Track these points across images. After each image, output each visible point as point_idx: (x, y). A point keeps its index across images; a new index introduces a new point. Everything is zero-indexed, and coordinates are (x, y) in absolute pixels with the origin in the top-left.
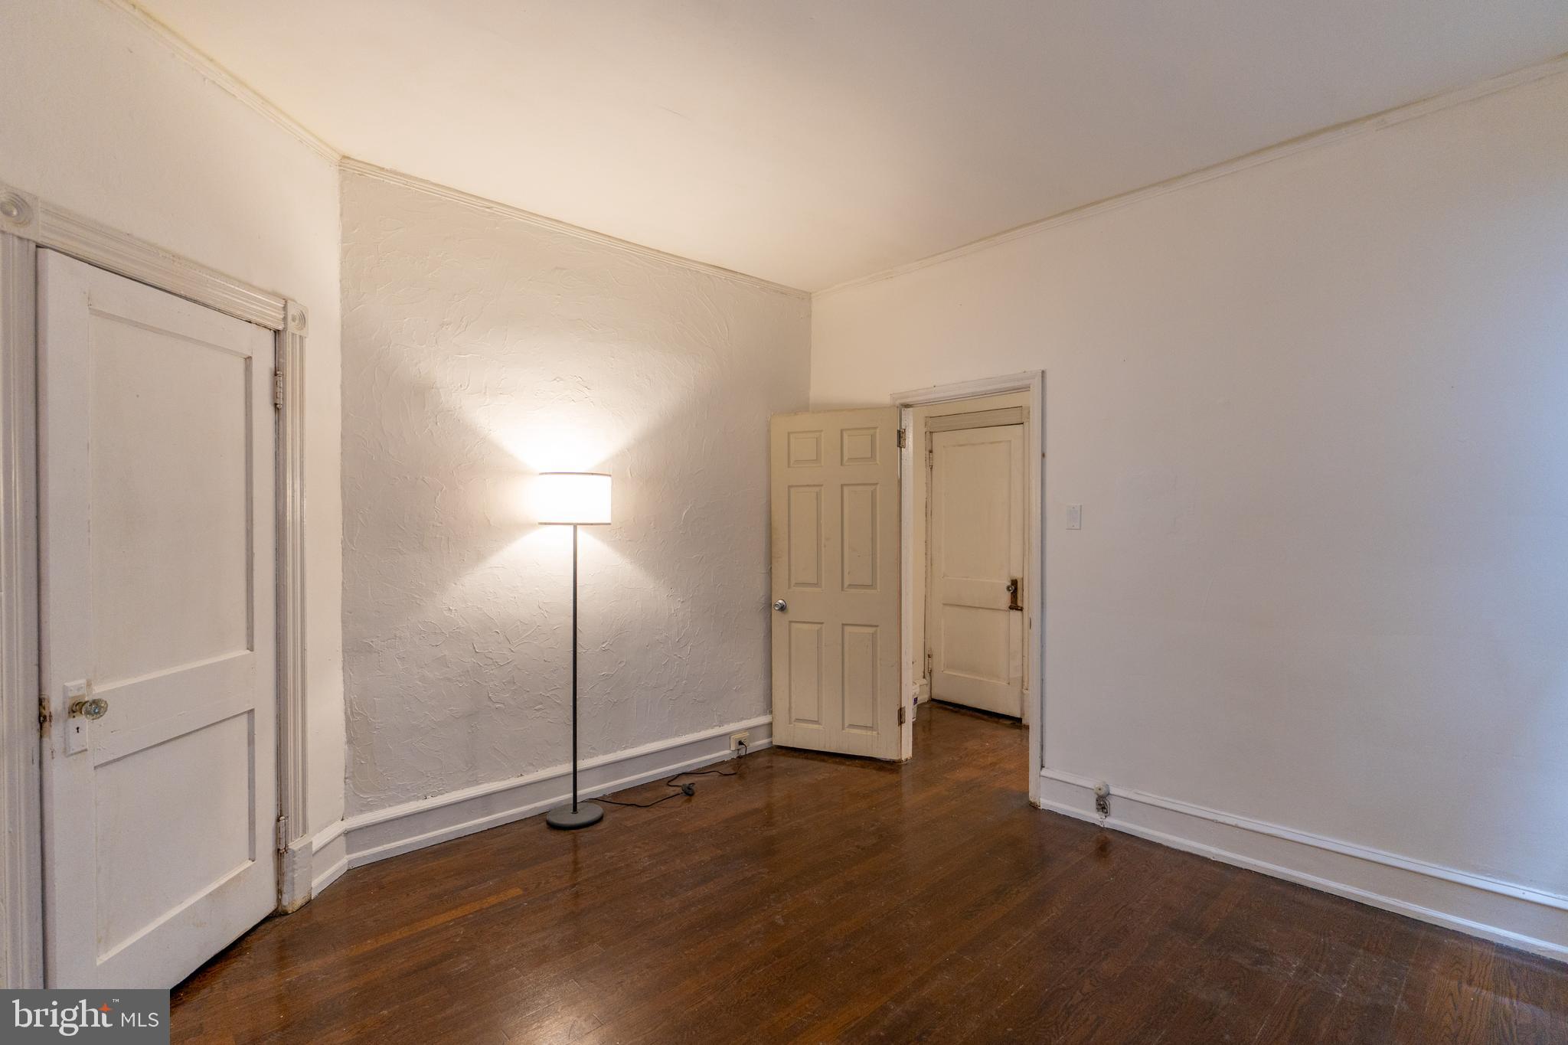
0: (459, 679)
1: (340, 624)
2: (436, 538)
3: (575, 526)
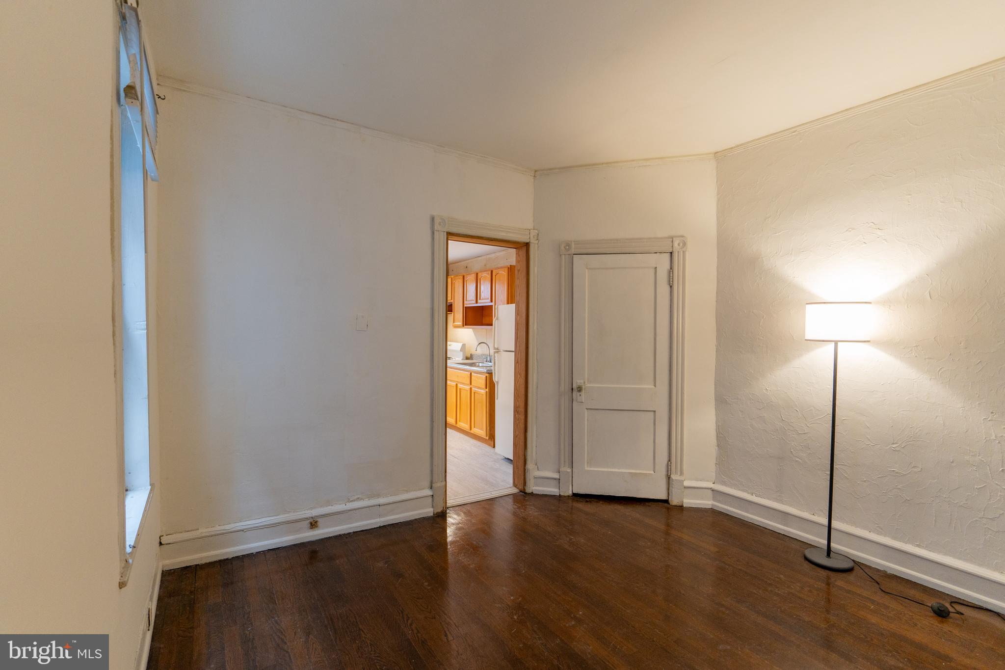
0: (772, 433)
1: (714, 386)
2: (760, 346)
3: (836, 343)
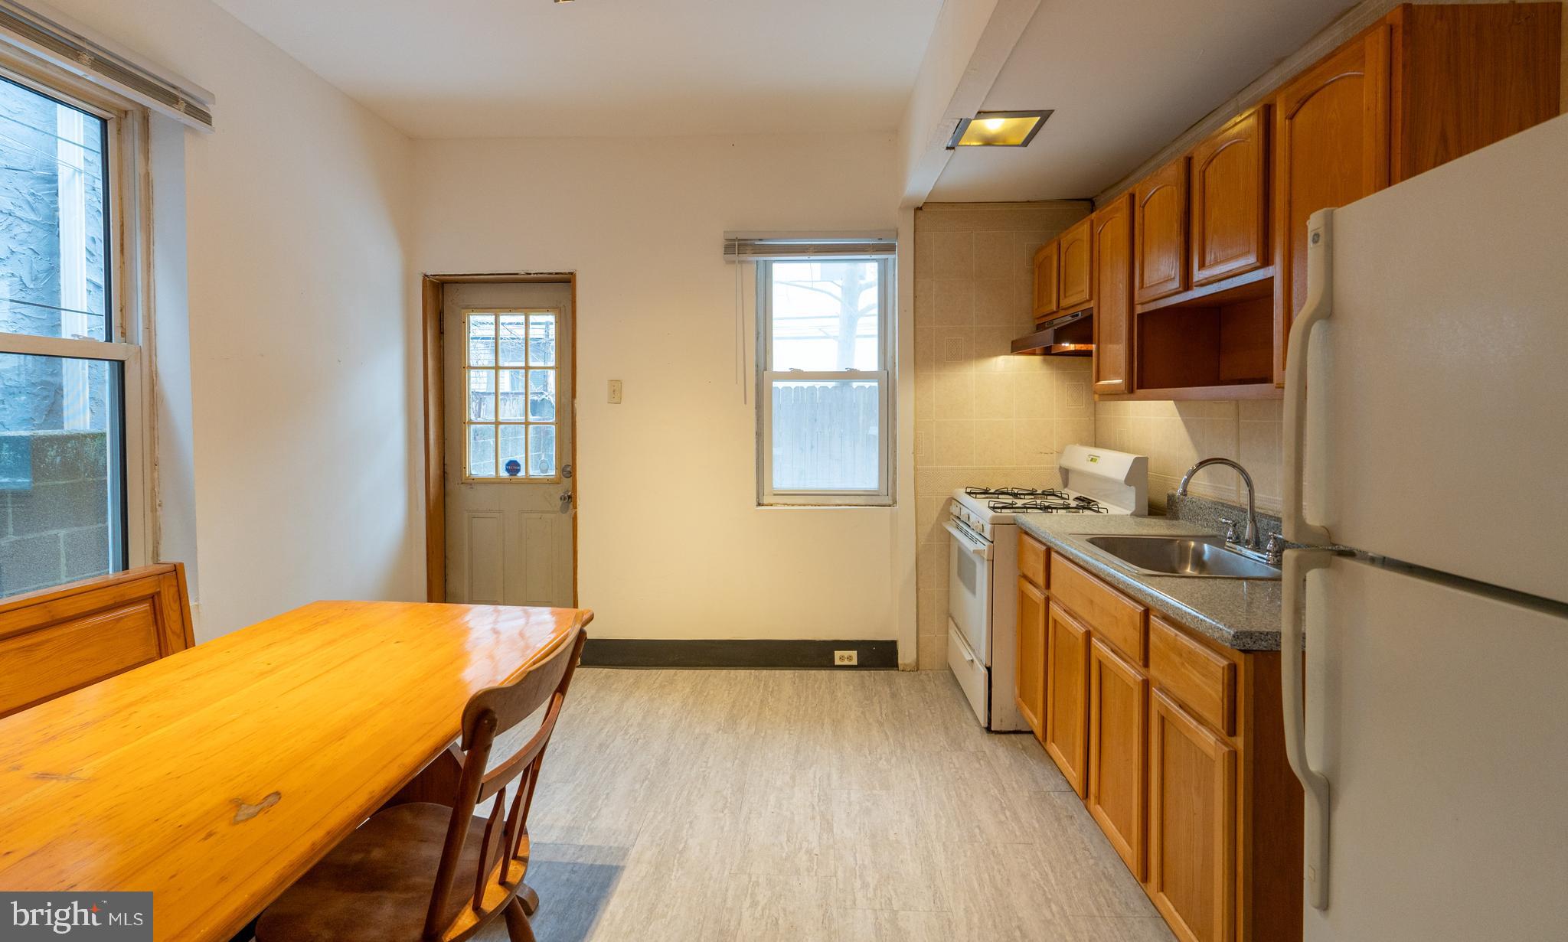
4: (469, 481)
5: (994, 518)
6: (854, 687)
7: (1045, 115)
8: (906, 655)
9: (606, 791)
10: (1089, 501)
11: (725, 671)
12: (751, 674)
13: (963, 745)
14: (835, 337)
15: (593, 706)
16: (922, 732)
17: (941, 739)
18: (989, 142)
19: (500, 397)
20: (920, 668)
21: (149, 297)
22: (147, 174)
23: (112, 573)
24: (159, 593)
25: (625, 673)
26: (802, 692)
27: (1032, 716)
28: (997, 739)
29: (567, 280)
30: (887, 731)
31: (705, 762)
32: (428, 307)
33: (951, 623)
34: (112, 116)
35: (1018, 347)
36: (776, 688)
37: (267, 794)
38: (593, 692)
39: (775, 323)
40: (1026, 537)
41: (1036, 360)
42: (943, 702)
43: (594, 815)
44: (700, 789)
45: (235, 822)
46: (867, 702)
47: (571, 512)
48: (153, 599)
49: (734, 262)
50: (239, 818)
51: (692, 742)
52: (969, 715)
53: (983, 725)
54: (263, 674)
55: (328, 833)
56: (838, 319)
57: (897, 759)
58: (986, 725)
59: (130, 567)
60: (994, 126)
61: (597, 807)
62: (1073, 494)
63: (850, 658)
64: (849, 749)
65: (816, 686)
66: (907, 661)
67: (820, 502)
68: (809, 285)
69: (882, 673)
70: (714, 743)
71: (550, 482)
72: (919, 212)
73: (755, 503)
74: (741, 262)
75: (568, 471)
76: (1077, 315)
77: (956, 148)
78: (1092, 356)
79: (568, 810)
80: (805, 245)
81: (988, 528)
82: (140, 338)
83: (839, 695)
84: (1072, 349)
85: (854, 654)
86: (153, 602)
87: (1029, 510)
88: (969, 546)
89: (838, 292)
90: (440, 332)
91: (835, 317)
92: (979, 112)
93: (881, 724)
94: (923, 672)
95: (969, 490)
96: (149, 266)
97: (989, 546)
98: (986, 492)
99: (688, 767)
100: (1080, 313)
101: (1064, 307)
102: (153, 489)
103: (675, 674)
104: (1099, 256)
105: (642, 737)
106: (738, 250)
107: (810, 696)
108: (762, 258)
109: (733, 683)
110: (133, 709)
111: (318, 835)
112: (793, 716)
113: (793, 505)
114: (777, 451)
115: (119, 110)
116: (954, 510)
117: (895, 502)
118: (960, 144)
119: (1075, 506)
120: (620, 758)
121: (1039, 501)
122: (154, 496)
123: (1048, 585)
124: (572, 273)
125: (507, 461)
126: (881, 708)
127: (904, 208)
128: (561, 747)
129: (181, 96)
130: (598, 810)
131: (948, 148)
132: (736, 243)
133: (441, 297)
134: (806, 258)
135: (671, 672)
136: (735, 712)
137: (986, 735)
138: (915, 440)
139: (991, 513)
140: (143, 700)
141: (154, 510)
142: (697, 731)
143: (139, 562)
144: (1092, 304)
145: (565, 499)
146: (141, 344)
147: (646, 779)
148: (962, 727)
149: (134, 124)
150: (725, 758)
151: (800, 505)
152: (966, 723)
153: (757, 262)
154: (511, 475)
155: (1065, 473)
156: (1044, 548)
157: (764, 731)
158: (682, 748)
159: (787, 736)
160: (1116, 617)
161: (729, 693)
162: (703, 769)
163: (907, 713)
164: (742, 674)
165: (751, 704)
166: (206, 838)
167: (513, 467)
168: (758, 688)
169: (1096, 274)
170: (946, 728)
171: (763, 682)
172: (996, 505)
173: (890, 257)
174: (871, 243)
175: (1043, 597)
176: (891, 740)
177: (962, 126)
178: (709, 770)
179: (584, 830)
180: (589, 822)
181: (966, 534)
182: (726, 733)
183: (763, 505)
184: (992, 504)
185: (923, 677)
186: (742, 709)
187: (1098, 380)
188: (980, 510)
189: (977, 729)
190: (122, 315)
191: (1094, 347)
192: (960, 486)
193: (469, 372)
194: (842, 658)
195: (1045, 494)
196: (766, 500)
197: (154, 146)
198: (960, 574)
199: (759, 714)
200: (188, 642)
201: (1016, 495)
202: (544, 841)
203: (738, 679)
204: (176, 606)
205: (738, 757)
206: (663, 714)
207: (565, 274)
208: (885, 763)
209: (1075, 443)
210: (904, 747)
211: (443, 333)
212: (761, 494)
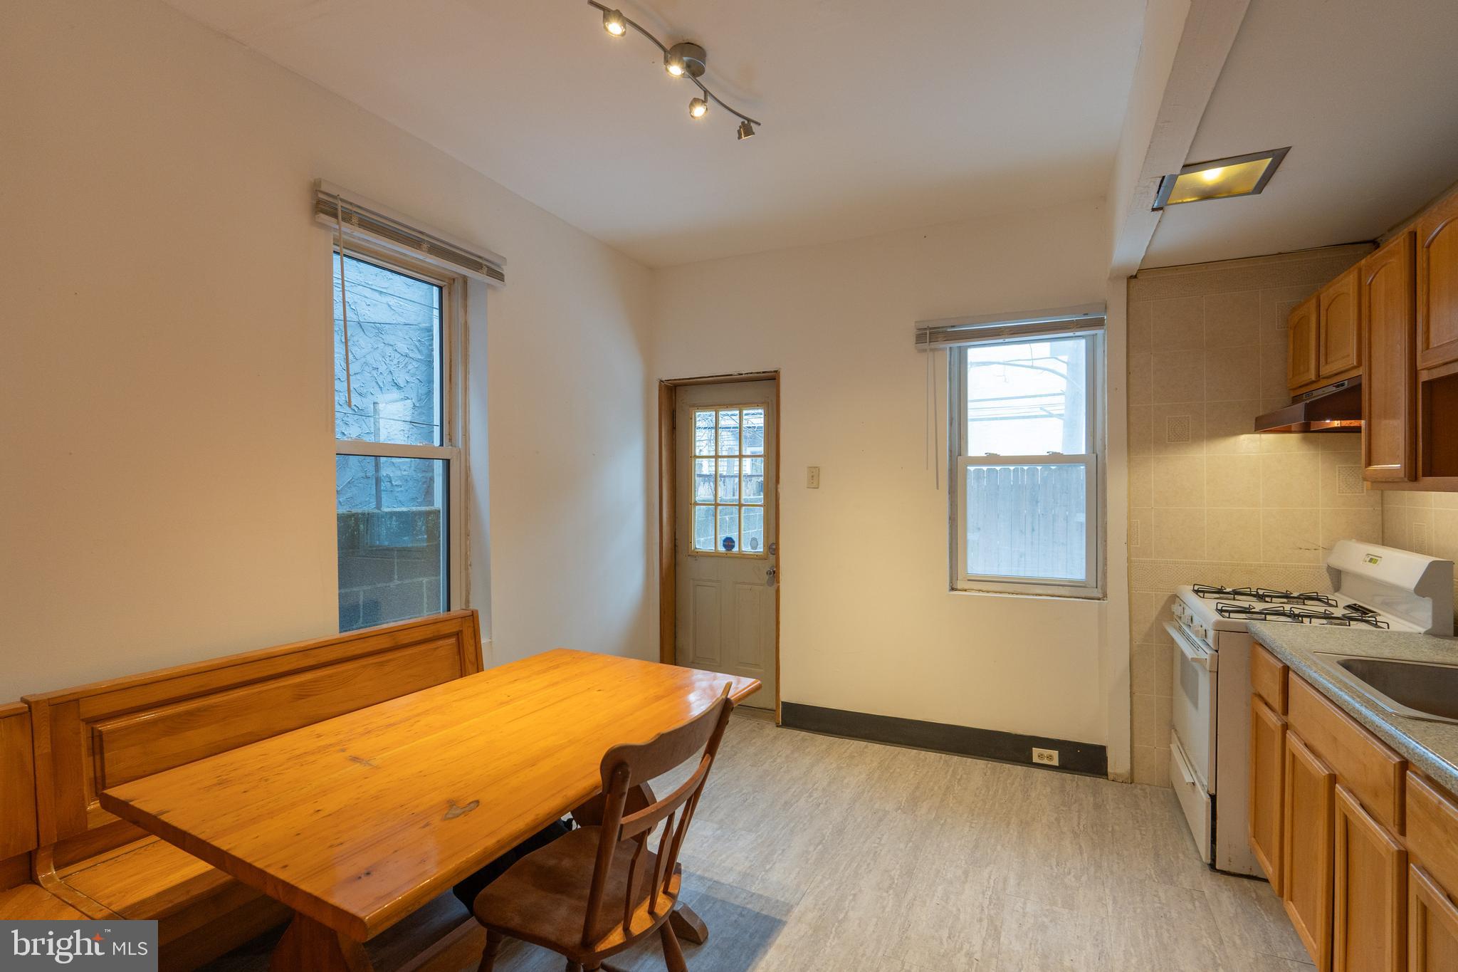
4: (693, 554)
5: (1218, 623)
6: (1052, 789)
7: (1279, 156)
8: (1118, 762)
9: (782, 848)
10: (1364, 611)
11: (915, 751)
12: (941, 758)
13: (1175, 878)
14: (1060, 416)
15: (786, 765)
16: (1126, 853)
17: (1149, 866)
18: (1208, 194)
19: (743, 479)
20: (1136, 780)
21: (466, 412)
22: (466, 322)
23: (442, 613)
24: (461, 631)
25: (820, 738)
26: (993, 786)
27: (1267, 863)
28: (1223, 880)
29: (772, 378)
30: (1083, 845)
31: (879, 838)
32: (663, 407)
33: (1174, 734)
34: (445, 284)
35: (1263, 424)
36: (965, 776)
37: (471, 801)
38: (789, 752)
39: (970, 405)
40: (1260, 649)
41: (1293, 439)
42: (1158, 825)
43: (768, 867)
44: (869, 864)
45: (445, 819)
46: (1064, 809)
47: (775, 586)
48: (458, 635)
49: (925, 350)
50: (448, 816)
51: (870, 816)
52: (1189, 843)
53: (1204, 860)
54: (503, 704)
55: (498, 841)
56: (1063, 397)
57: (1089, 879)
58: (1209, 861)
59: (451, 610)
60: (1211, 176)
61: (772, 861)
62: (1343, 600)
63: (1050, 758)
64: (1034, 855)
65: (1009, 781)
66: (1119, 771)
67: (1019, 591)
68: (1030, 363)
69: (1087, 780)
70: (891, 821)
71: (757, 557)
72: (1133, 281)
73: (947, 586)
74: (933, 350)
75: (773, 548)
76: (1343, 385)
77: (1166, 208)
78: (1360, 432)
79: (747, 858)
80: (1000, 328)
81: (1211, 634)
82: (460, 444)
83: (1033, 795)
84: (1336, 425)
85: (1055, 754)
86: (458, 638)
87: (1268, 617)
88: (1189, 652)
89: (1063, 369)
90: (673, 428)
91: (1060, 394)
92: (1185, 166)
93: (1076, 835)
94: (1139, 786)
95: (1196, 588)
96: (466, 389)
97: (1212, 656)
98: (1220, 591)
99: (862, 840)
100: (1346, 382)
101: (1324, 376)
102: (466, 553)
103: (866, 747)
104: (1370, 311)
105: (824, 802)
106: (930, 338)
107: (1000, 791)
108: (955, 345)
109: (921, 764)
110: (417, 719)
111: (490, 842)
112: (977, 809)
113: (988, 592)
114: (972, 537)
115: (449, 278)
116: (1176, 609)
117: (1105, 596)
118: (1169, 202)
119: (1340, 616)
120: (801, 818)
121: (1287, 607)
122: (467, 559)
123: (1286, 711)
124: (776, 371)
125: (723, 539)
126: (1079, 818)
127: (1114, 278)
128: (752, 797)
129: (485, 263)
130: (772, 863)
131: (1153, 210)
132: (928, 332)
133: (674, 398)
134: (1001, 341)
135: (863, 744)
136: (918, 794)
137: (1208, 872)
138: (1128, 530)
139: (1217, 617)
140: (426, 712)
141: (467, 569)
142: (877, 806)
143: (456, 607)
144: (1360, 372)
145: (770, 573)
146: (460, 446)
147: (820, 843)
148: (1178, 857)
149: (458, 286)
150: (899, 838)
151: (996, 592)
152: (1184, 853)
153: (950, 348)
154: (728, 550)
155: (1337, 577)
156: (1281, 665)
157: (944, 819)
158: (859, 820)
159: (967, 829)
160: (1365, 765)
161: (915, 774)
162: (876, 845)
163: (1110, 829)
164: (932, 756)
165: (936, 788)
166: (424, 827)
167: (729, 543)
168: (946, 773)
169: (1365, 334)
170: (1157, 855)
171: (952, 769)
172: (1223, 608)
173: (1099, 332)
174: (1074, 319)
175: (1279, 724)
176: (1085, 855)
177: (1165, 184)
178: (881, 848)
179: (757, 879)
180: (763, 873)
181: (1188, 638)
182: (905, 813)
183: (956, 590)
184: (1220, 607)
185: (1138, 791)
186: (925, 792)
187: (1369, 463)
188: (1205, 611)
189: (1198, 863)
190: (450, 426)
191: (1363, 423)
192: (1187, 583)
193: (695, 461)
194: (1040, 756)
195: (1304, 598)
196: (960, 585)
197: (470, 302)
198: (1183, 683)
199: (942, 800)
200: (479, 668)
201: (1261, 598)
202: (722, 881)
203: (927, 761)
204: (472, 642)
205: (913, 840)
206: (848, 784)
207: (771, 372)
208: (1073, 879)
209: (1350, 538)
210: (1099, 867)
211: (675, 428)
212: (954, 578)
